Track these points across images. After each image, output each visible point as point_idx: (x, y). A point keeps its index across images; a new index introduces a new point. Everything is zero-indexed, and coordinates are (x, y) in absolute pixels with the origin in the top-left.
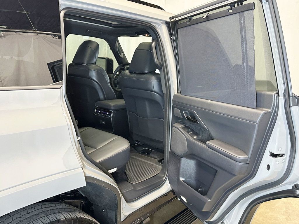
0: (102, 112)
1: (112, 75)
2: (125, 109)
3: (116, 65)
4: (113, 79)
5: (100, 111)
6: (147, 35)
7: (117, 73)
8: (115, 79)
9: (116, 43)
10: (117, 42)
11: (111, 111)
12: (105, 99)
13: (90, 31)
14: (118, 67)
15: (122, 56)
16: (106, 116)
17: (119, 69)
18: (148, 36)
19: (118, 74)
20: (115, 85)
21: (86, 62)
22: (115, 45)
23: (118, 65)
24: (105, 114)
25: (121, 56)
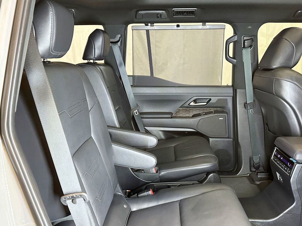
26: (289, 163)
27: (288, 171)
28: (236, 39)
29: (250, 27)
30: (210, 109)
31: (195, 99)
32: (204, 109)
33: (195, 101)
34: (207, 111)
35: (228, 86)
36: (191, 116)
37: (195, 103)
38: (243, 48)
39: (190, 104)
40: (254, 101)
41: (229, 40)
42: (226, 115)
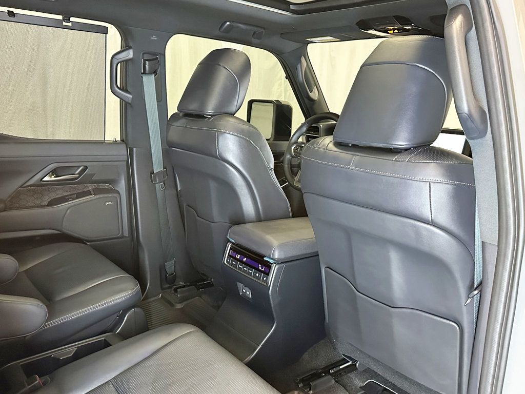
0: (245, 259)
1: (284, 144)
2: (316, 255)
3: (298, 119)
4: (288, 156)
5: (238, 257)
6: (394, 30)
7: (300, 140)
8: (293, 157)
9: (300, 62)
10: (303, 59)
11: (272, 261)
12: (259, 220)
13: (233, 24)
14: (303, 125)
15: (314, 95)
16: (255, 276)
17: (304, 129)
18: (396, 31)
19: (302, 143)
20: (291, 170)
21: (210, 111)
22: (299, 66)
23: (303, 120)
24: (252, 267)
25: (311, 95)
26: (260, 265)
27: (263, 278)
28: (131, 56)
29: (154, 38)
30: (85, 187)
31: (54, 169)
32: (71, 187)
33: (54, 172)
34: (79, 191)
35: (115, 142)
36: (46, 203)
37: (55, 177)
38: (142, 73)
39: (43, 180)
40: (164, 169)
41: (116, 57)
42: (117, 195)
